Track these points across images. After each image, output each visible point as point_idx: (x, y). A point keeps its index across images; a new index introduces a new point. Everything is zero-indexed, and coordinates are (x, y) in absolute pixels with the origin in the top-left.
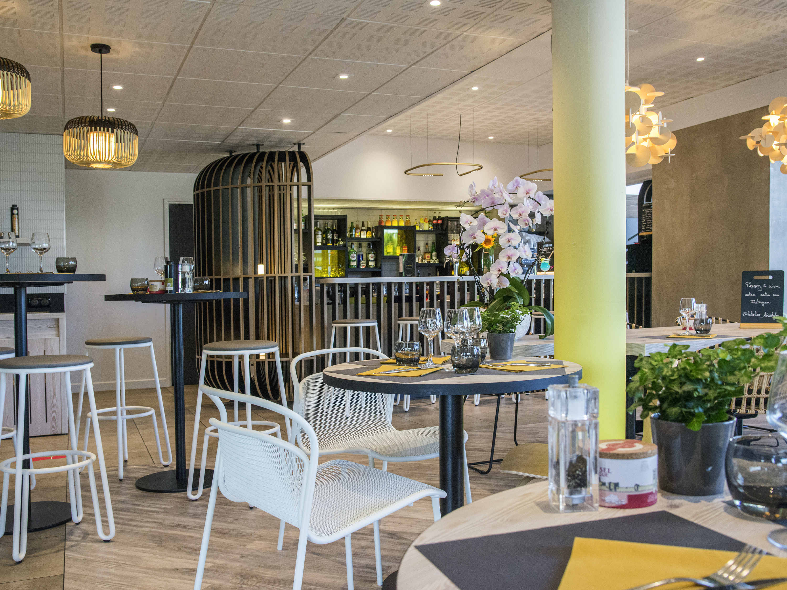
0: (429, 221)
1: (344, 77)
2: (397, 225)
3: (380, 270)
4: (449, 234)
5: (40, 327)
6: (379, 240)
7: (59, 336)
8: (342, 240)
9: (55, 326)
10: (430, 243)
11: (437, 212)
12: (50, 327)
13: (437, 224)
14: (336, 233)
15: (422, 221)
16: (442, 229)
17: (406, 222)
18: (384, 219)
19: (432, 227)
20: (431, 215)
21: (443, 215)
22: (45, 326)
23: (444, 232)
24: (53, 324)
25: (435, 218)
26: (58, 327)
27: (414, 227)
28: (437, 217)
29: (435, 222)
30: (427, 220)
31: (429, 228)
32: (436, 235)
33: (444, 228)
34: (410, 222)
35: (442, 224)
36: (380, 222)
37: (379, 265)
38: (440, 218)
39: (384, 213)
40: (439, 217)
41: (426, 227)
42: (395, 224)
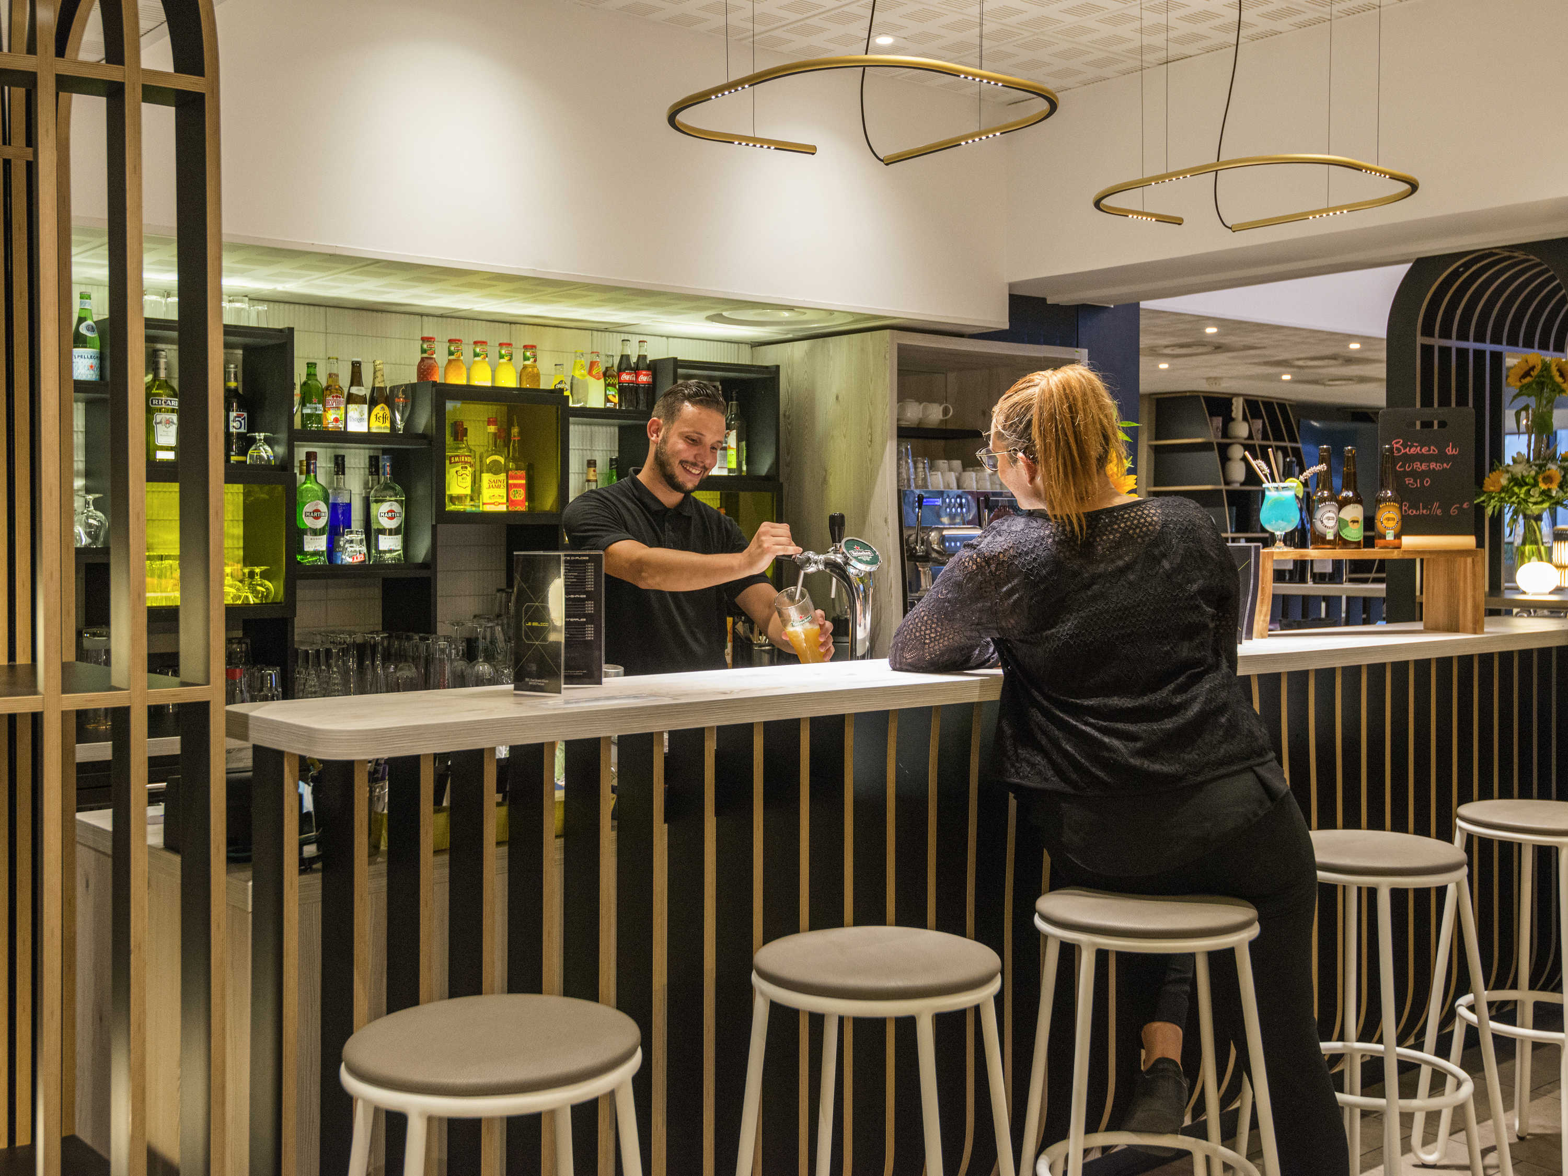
0: (607, 374)
2: (488, 383)
6: (427, 444)
8: (267, 441)
11: (635, 339)
13: (635, 387)
14: (240, 408)
15: (581, 373)
17: (523, 373)
19: (616, 399)
20: (613, 348)
27: (559, 392)
28: (634, 360)
29: (625, 377)
30: (598, 370)
32: (621, 429)
35: (652, 387)
38: (642, 365)
39: (442, 332)
40: (642, 358)
41: (597, 395)
42: (482, 377)
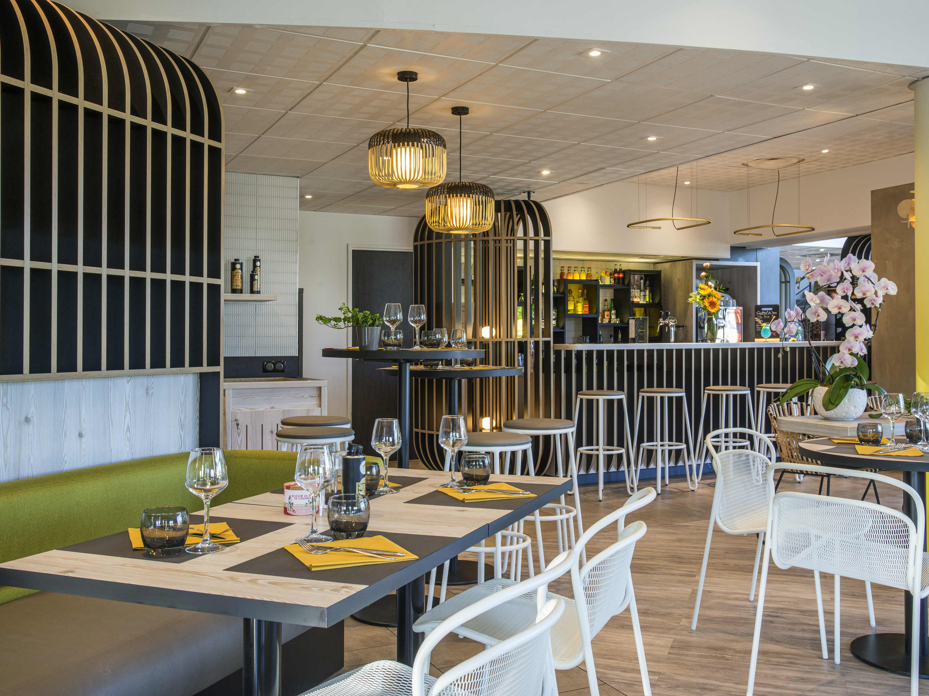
0: (610, 274)
1: (652, 139)
2: (578, 279)
3: (563, 330)
4: (631, 290)
5: (302, 396)
6: (562, 295)
7: (321, 407)
9: (317, 395)
10: (608, 299)
11: (618, 264)
12: (312, 397)
13: (619, 278)
15: (603, 275)
16: (623, 283)
17: (588, 275)
18: (566, 271)
19: (613, 282)
20: (612, 267)
21: (625, 267)
22: (307, 395)
23: (625, 287)
24: (315, 393)
25: (616, 271)
26: (320, 395)
27: (597, 280)
28: (618, 270)
29: (616, 275)
30: (608, 273)
31: (611, 282)
32: (615, 290)
33: (626, 283)
34: (591, 276)
35: (624, 278)
36: (562, 274)
37: (561, 325)
38: (621, 271)
39: (566, 265)
40: (621, 269)
41: (607, 281)
42: (577, 277)
